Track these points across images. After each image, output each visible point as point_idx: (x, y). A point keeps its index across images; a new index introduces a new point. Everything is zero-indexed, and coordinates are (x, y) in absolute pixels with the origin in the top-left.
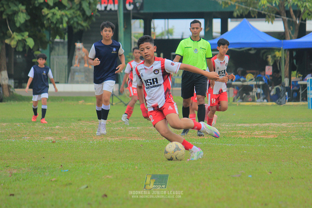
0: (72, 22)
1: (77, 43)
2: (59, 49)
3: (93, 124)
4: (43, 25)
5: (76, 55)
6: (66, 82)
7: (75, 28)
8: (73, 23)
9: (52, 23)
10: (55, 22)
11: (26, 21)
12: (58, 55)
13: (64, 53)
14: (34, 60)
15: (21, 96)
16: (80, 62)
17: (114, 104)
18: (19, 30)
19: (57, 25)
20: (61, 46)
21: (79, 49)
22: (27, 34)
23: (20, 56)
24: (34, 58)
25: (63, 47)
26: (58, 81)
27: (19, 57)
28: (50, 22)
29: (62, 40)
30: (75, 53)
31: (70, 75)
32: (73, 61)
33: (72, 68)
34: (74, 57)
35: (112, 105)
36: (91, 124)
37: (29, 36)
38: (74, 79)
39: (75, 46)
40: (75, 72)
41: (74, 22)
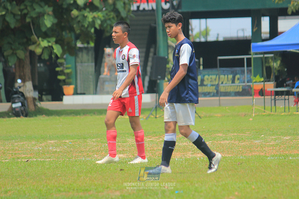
0: (105, 25)
1: (107, 48)
2: (82, 56)
3: (151, 139)
4: (72, 29)
5: (105, 62)
6: (95, 93)
7: (107, 32)
8: (107, 27)
9: (83, 26)
10: (86, 26)
11: (53, 25)
12: (82, 62)
13: (88, 60)
14: (58, 69)
15: (48, 110)
16: (110, 70)
17: (157, 116)
18: (45, 35)
19: (89, 29)
20: (85, 51)
21: (109, 55)
22: (54, 39)
23: (42, 65)
24: (58, 66)
25: (87, 54)
26: (82, 92)
27: (40, 66)
28: (80, 25)
29: (86, 45)
30: (103, 60)
31: (99, 84)
32: (102, 69)
33: (101, 76)
34: (103, 64)
35: (156, 117)
36: (148, 139)
37: (56, 42)
38: (103, 89)
39: (103, 52)
40: (104, 81)
41: (107, 25)
